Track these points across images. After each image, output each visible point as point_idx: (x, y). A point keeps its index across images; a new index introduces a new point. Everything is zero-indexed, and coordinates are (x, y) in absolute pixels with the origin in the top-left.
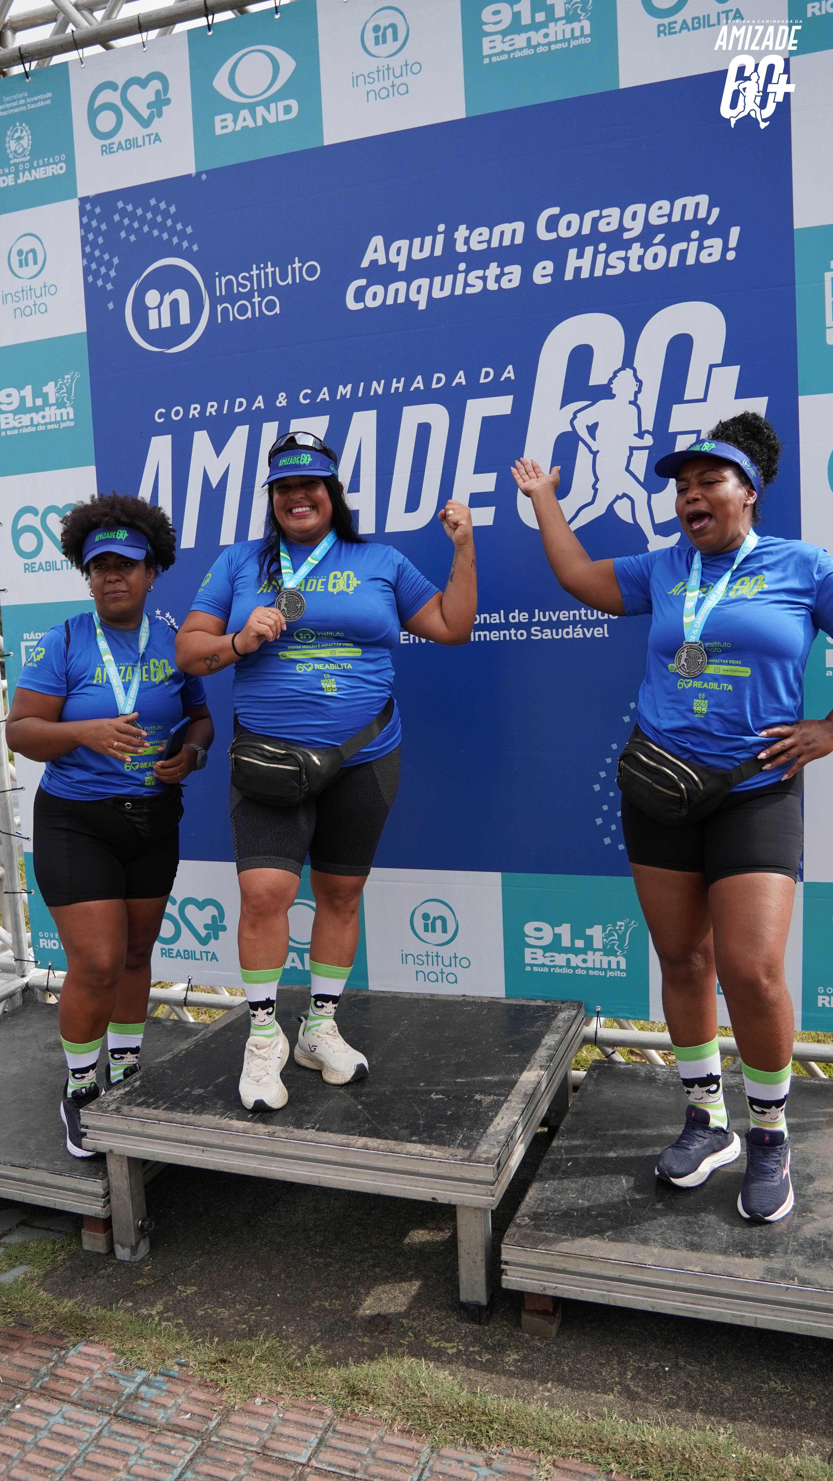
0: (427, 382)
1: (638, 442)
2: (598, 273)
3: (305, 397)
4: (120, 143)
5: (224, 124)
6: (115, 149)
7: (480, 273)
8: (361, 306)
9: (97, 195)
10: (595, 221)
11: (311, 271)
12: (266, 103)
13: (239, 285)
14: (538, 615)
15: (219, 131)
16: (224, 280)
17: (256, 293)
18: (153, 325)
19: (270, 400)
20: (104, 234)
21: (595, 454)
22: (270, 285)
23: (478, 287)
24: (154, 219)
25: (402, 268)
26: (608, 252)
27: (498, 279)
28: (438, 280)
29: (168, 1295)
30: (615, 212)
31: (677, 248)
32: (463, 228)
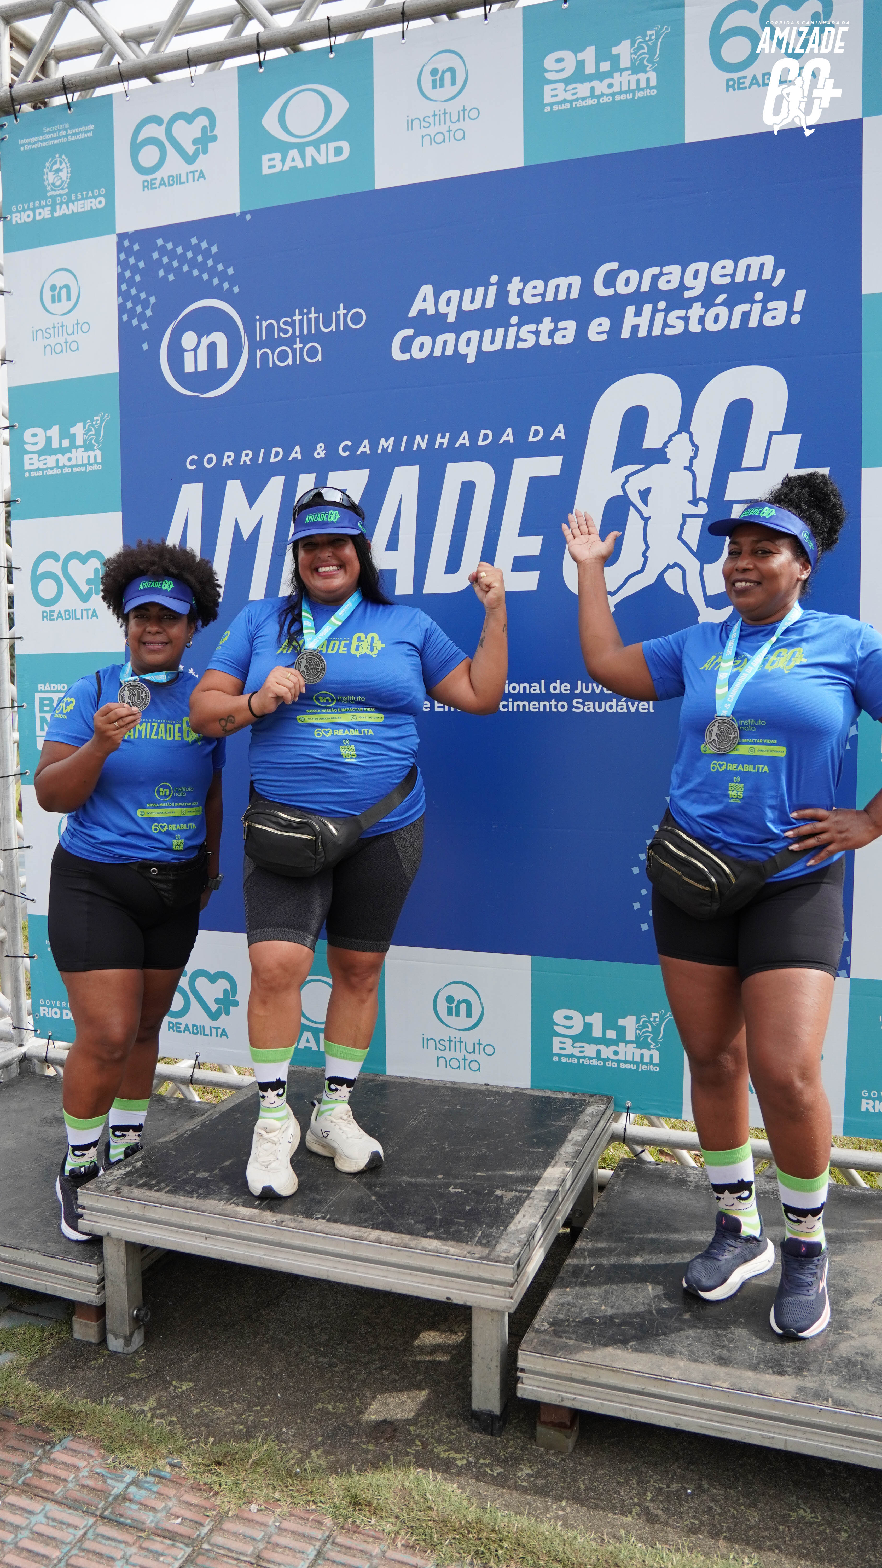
0: (473, 438)
1: (692, 510)
2: (656, 332)
3: (345, 449)
4: (162, 179)
5: (272, 163)
6: (157, 185)
7: (533, 327)
8: (407, 356)
9: (136, 232)
10: (655, 278)
11: (357, 318)
12: (316, 144)
13: (281, 330)
14: (581, 687)
15: (266, 171)
16: (264, 324)
17: (298, 339)
18: (189, 368)
19: (308, 451)
20: (141, 272)
21: (646, 520)
22: (313, 332)
23: (531, 341)
24: (194, 258)
25: (451, 319)
26: (667, 311)
27: (551, 334)
28: (488, 333)
29: (162, 1390)
30: (676, 269)
31: (739, 310)
32: (516, 280)
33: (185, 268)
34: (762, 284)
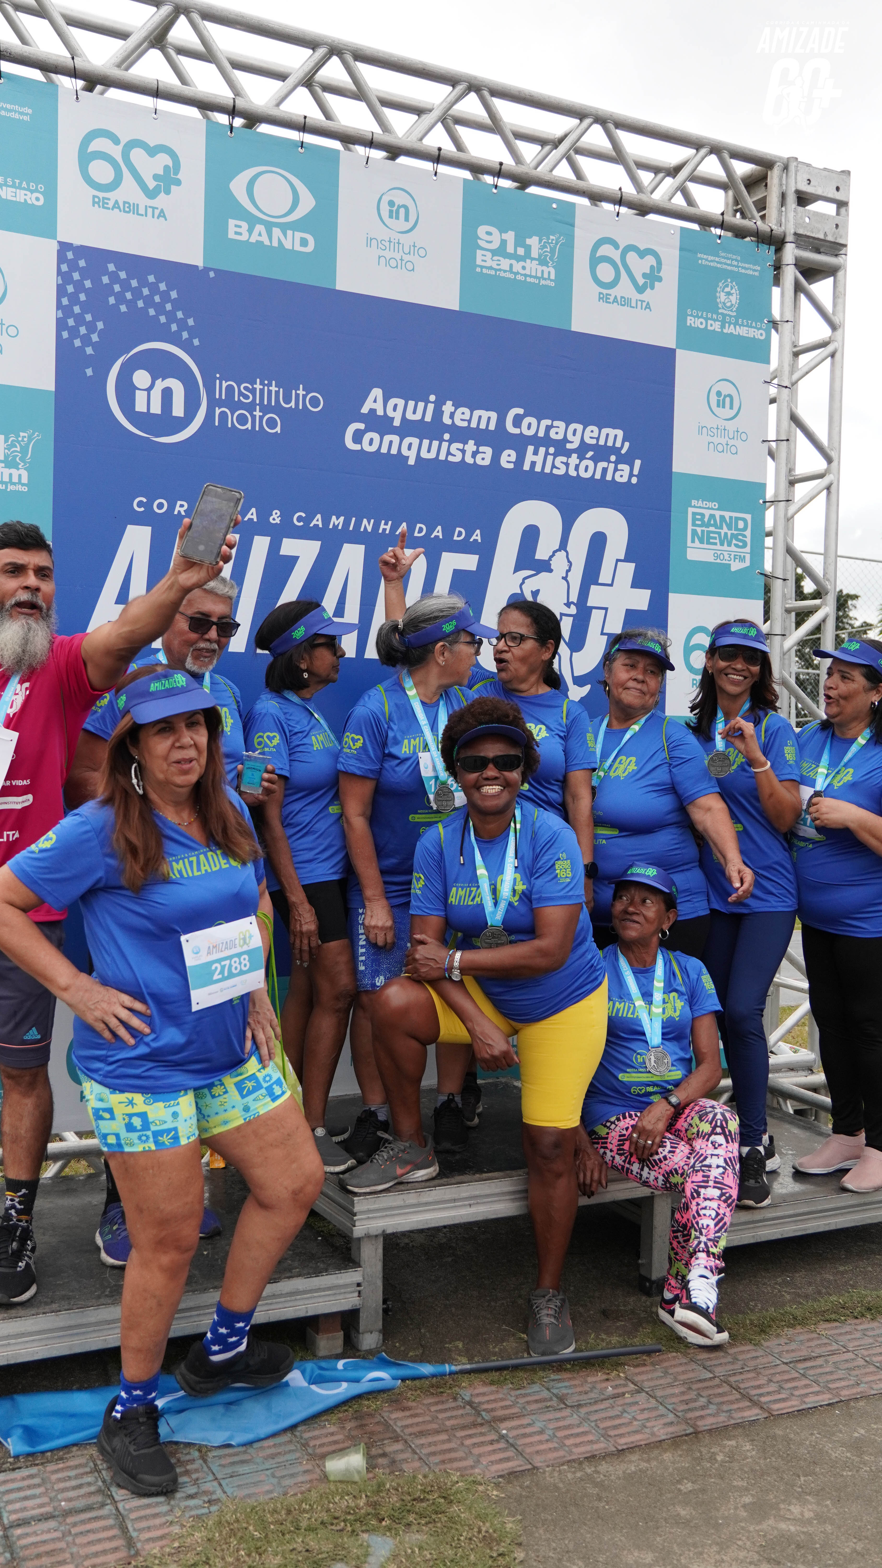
1: (566, 610)
2: (547, 470)
3: (300, 519)
4: (116, 202)
5: (238, 230)
6: (110, 206)
7: (460, 446)
8: (357, 447)
9: (82, 247)
10: (548, 428)
11: (315, 402)
12: (283, 228)
13: (241, 394)
15: (231, 235)
16: (224, 385)
17: (258, 407)
18: (140, 406)
19: (264, 515)
20: (87, 292)
22: (273, 404)
23: (458, 457)
24: (151, 296)
25: (397, 423)
26: (555, 455)
27: (474, 454)
28: (426, 442)
30: (561, 425)
31: (602, 465)
32: (449, 403)
33: (140, 304)
34: (615, 450)
